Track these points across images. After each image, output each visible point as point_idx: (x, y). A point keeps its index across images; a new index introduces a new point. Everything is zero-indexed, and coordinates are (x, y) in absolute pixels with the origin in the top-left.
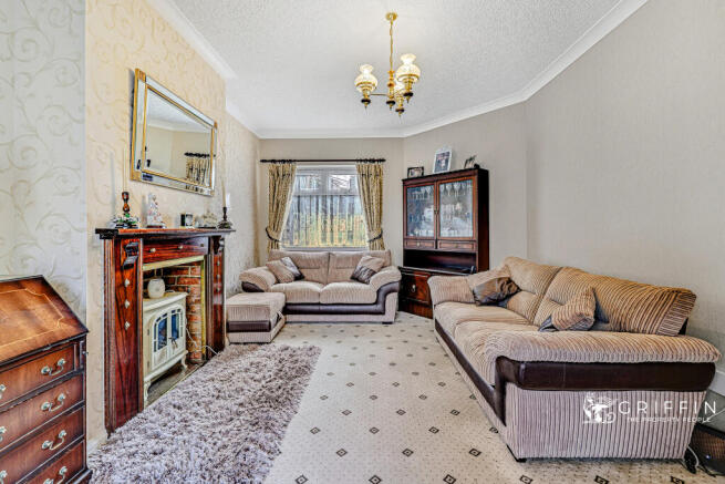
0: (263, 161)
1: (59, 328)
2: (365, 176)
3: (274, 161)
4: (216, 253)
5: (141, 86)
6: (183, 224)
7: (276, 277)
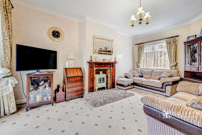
0: (136, 45)
1: (80, 74)
2: (169, 43)
3: (138, 44)
4: (112, 67)
5: (94, 38)
6: (103, 61)
7: (134, 75)
